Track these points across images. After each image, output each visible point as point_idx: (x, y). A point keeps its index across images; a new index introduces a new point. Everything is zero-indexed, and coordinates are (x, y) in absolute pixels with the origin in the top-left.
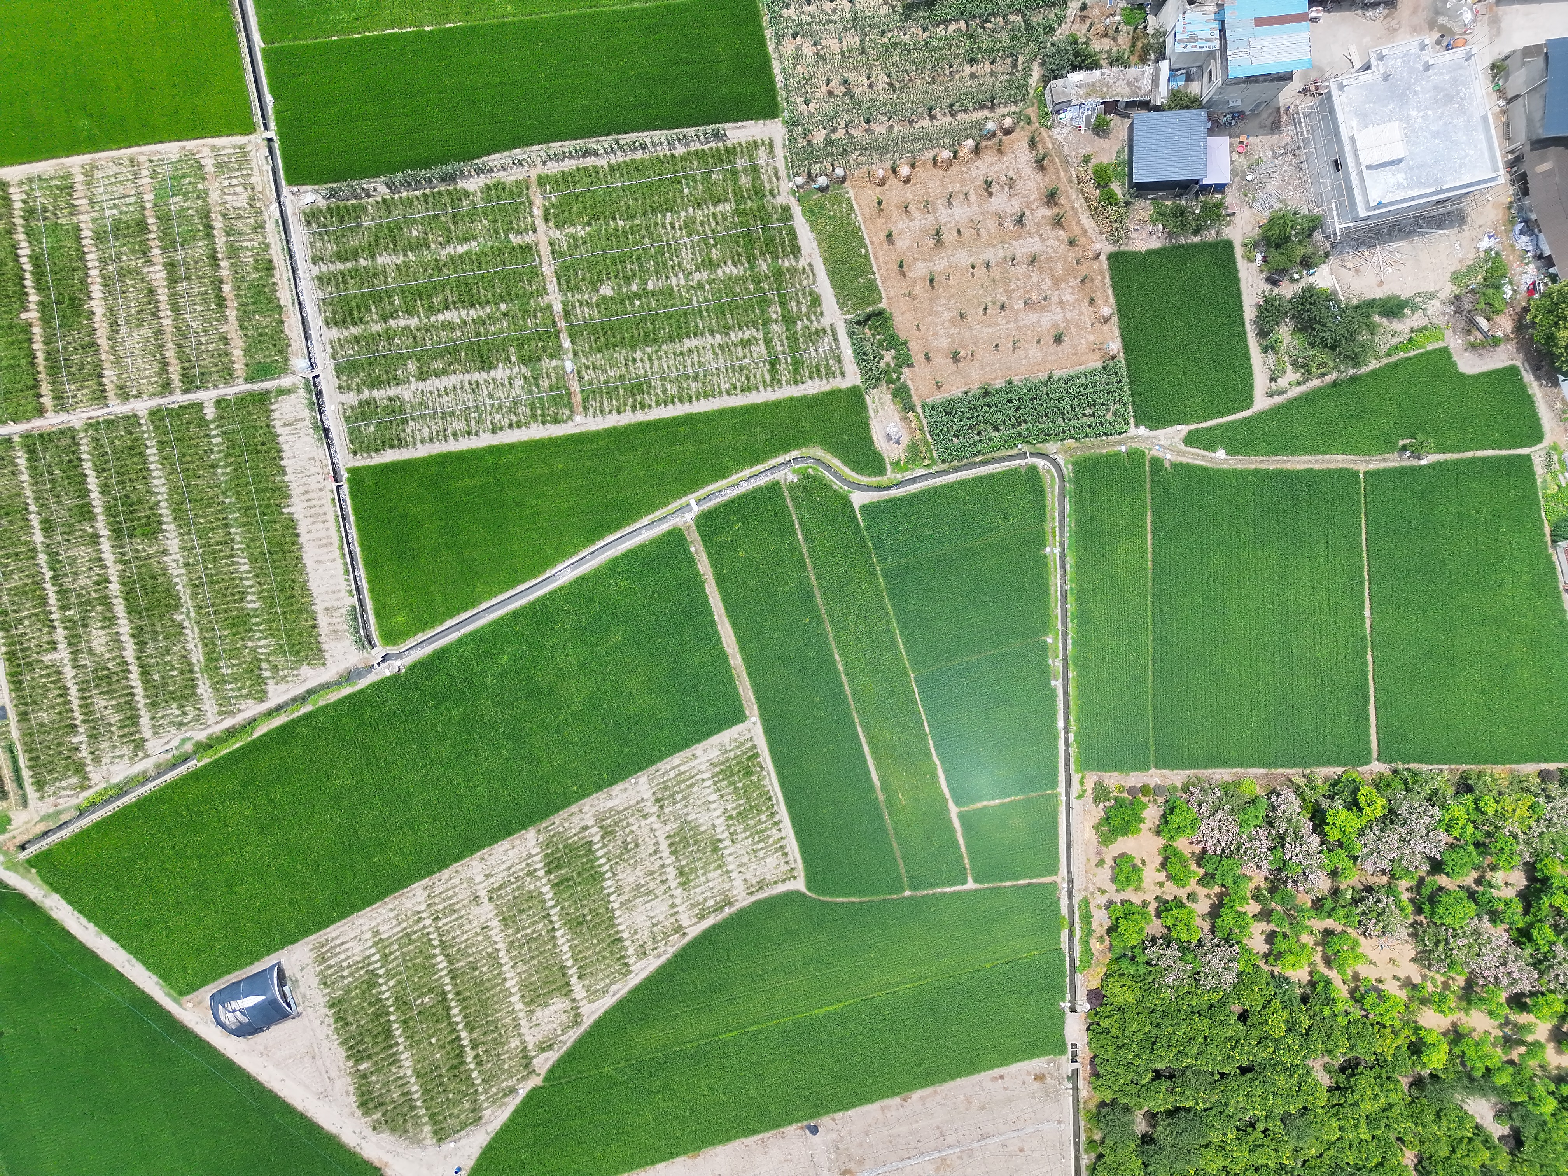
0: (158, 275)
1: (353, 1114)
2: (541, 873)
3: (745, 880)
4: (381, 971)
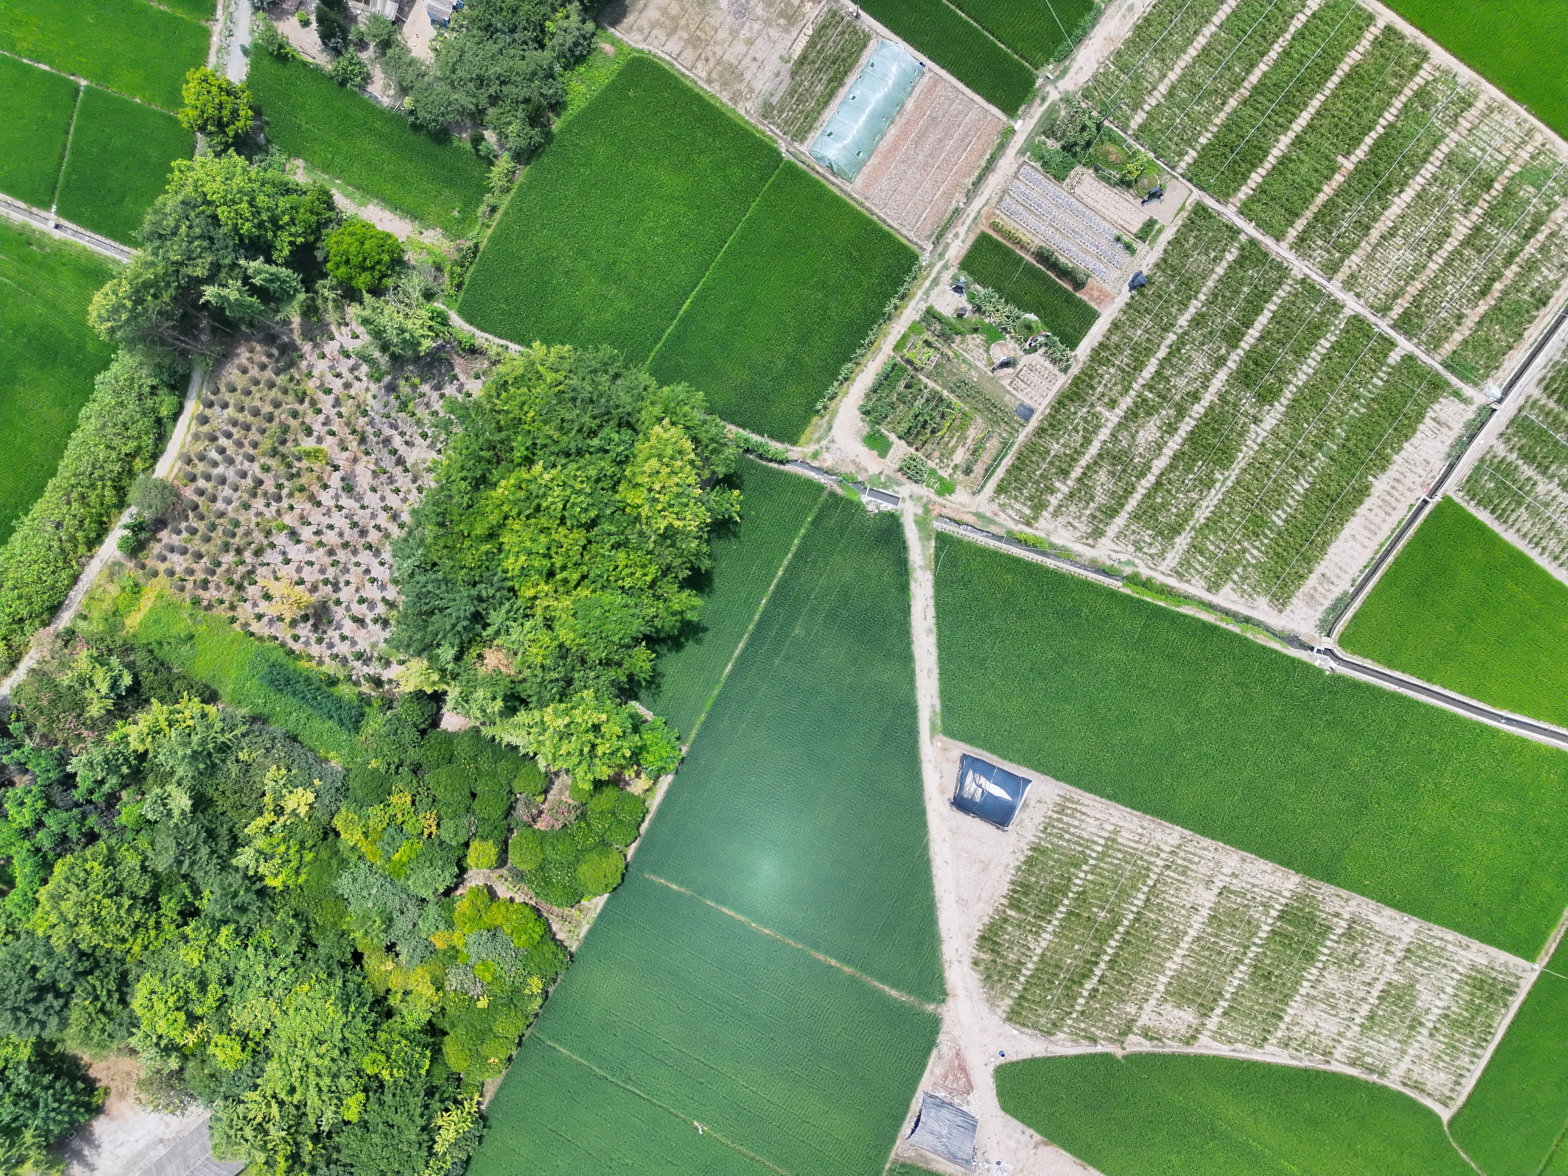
0: (1460, 228)
1: (969, 936)
2: (1274, 913)
3: (1409, 1070)
4: (1092, 862)
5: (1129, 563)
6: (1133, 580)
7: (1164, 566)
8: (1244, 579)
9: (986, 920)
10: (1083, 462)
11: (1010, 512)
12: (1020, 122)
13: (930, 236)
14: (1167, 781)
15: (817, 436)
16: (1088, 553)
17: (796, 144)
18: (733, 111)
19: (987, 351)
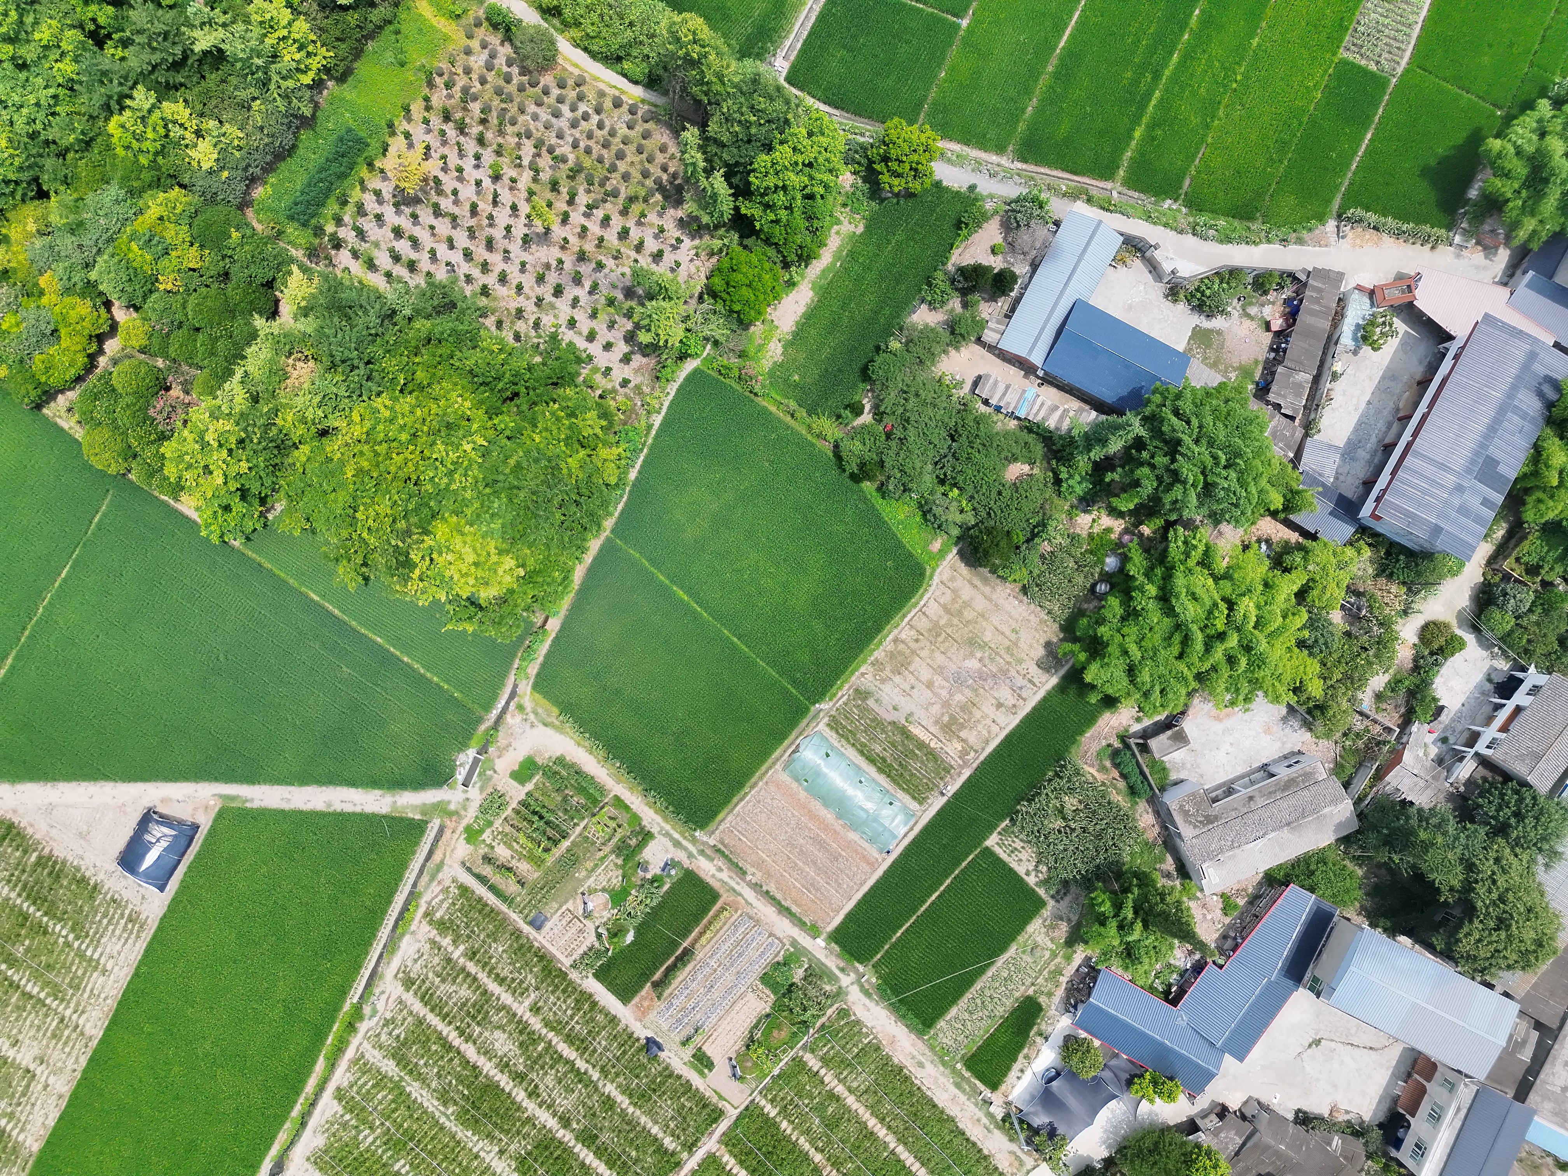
4: (76, 944)
5: (375, 1012)
6: (357, 1013)
7: (366, 1046)
8: (345, 1125)
9: (30, 831)
10: (482, 976)
11: (441, 897)
12: (823, 944)
13: (722, 843)
14: (147, 1028)
15: (540, 711)
16: (390, 970)
17: (826, 719)
18: (864, 661)
19: (603, 890)
